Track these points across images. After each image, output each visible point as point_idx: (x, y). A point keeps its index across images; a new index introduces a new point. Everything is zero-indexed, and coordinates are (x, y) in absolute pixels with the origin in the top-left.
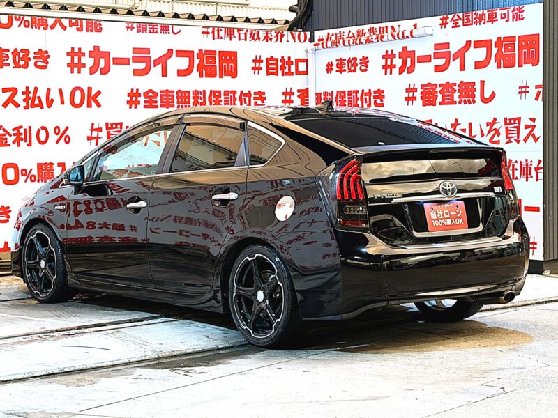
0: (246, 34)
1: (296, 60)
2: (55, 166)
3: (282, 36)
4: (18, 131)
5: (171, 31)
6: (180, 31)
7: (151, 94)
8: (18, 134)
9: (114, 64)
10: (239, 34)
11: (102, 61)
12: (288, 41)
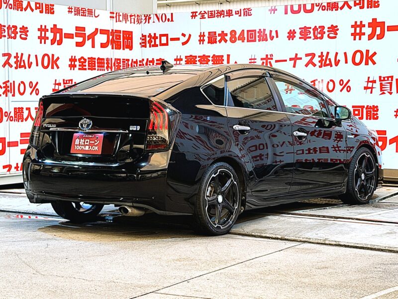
0: (134, 19)
1: (160, 35)
2: (24, 110)
3: (150, 18)
4: (6, 85)
5: (93, 15)
6: (99, 15)
7: (82, 60)
8: (6, 87)
9: (65, 38)
10: (131, 19)
11: (58, 35)
12: (154, 22)
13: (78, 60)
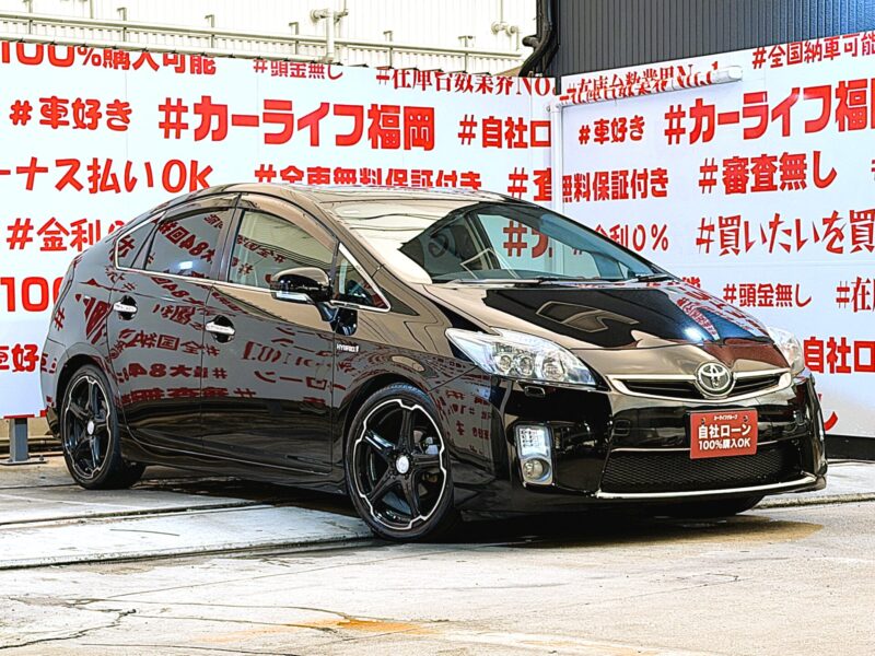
0: (449, 80)
1: (532, 122)
3: (509, 84)
4: (80, 228)
5: (326, 75)
6: (341, 74)
7: (292, 174)
8: (80, 232)
9: (233, 124)
10: (438, 80)
11: (215, 119)
12: (519, 93)
13: (278, 174)
